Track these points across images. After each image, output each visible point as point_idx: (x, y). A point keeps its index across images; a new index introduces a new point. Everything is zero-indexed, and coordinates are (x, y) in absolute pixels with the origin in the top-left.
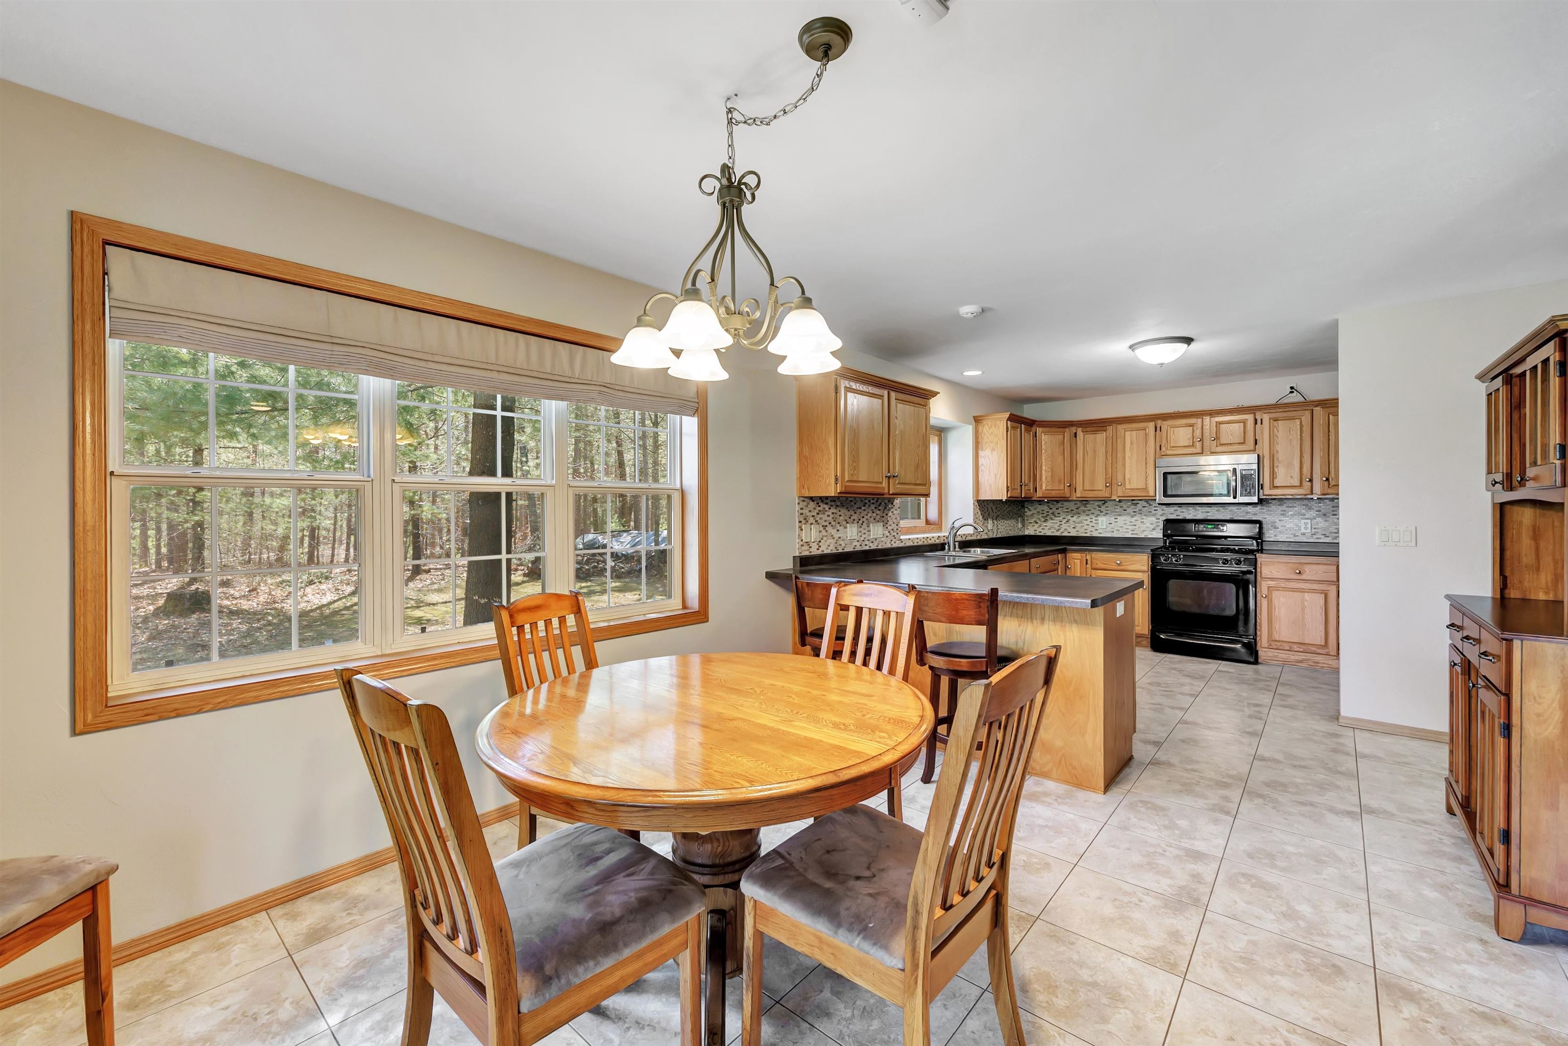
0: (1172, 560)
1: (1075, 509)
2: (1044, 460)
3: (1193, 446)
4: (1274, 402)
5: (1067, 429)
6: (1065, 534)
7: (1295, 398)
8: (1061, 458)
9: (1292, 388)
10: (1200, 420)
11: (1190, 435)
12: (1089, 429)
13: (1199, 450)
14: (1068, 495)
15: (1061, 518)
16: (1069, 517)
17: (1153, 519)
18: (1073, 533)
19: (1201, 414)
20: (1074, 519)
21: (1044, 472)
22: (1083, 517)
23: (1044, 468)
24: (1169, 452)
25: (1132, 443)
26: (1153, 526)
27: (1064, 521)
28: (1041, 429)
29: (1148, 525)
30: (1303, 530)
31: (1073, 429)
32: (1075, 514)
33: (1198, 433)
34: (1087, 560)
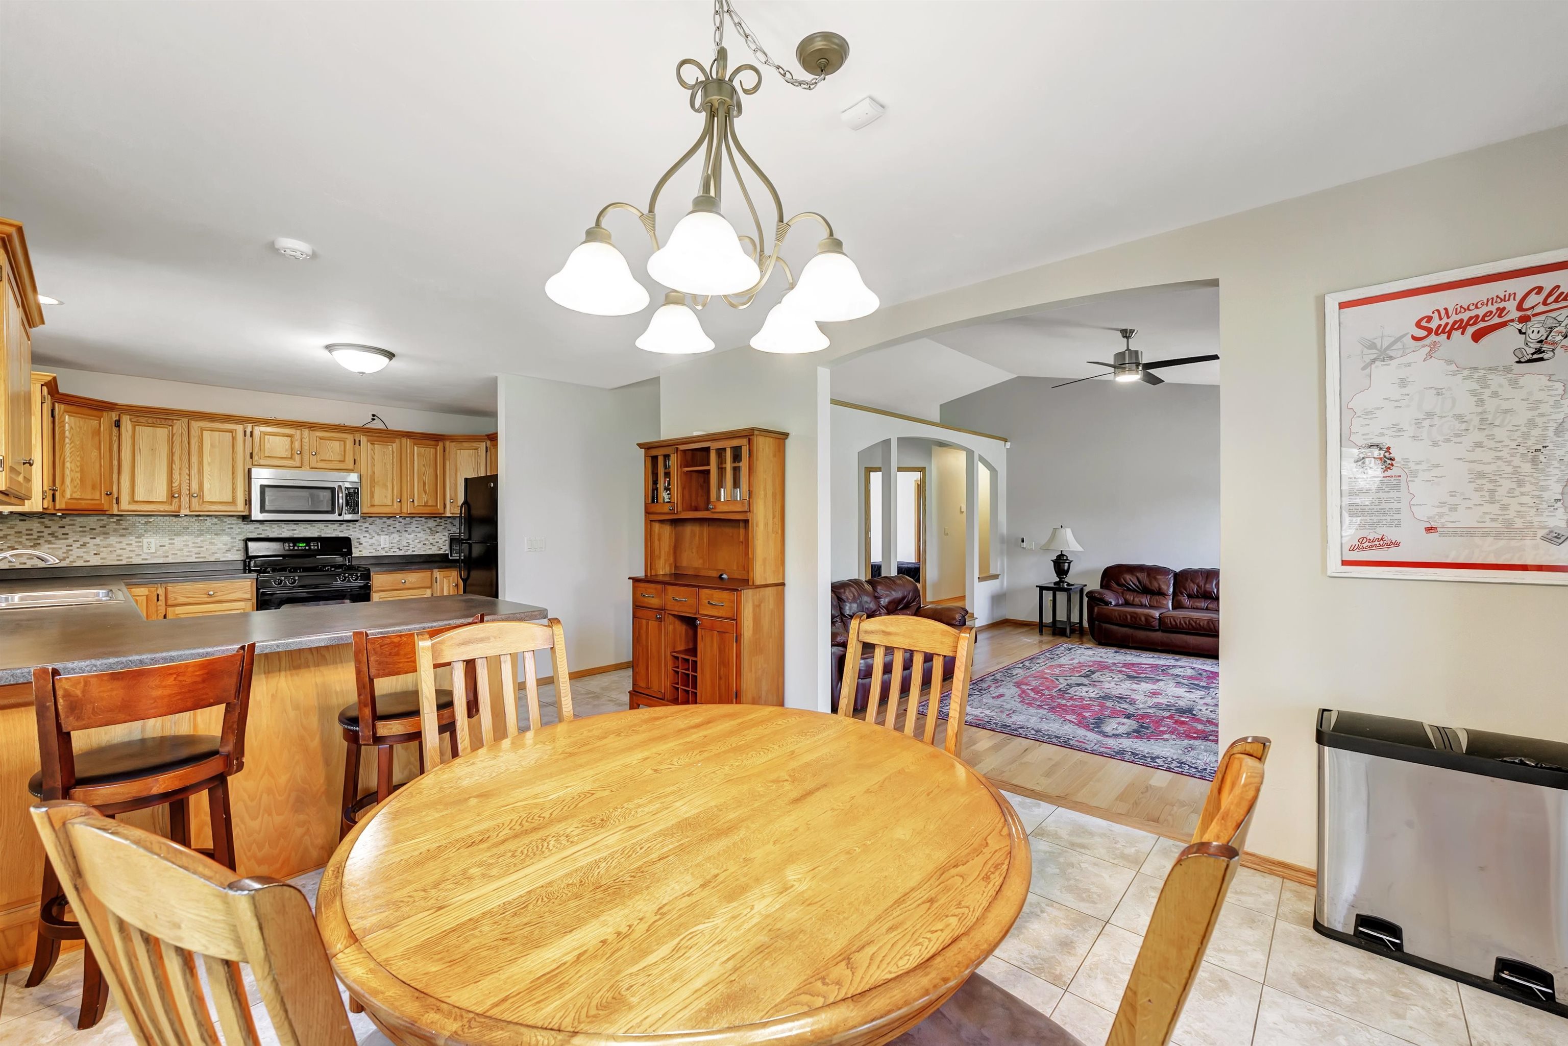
0: (285, 582)
1: (97, 527)
2: (68, 453)
3: (291, 458)
4: (360, 425)
5: (105, 414)
6: (80, 563)
7: (377, 425)
8: (95, 453)
9: (374, 415)
10: (298, 432)
11: (288, 446)
12: (142, 420)
13: (298, 464)
14: (106, 508)
15: (70, 541)
16: (87, 539)
17: (226, 538)
18: (95, 561)
19: (301, 426)
20: (98, 541)
21: (67, 472)
22: (113, 540)
23: (68, 465)
24: (262, 462)
25: (212, 446)
26: (227, 547)
27: (78, 544)
28: (63, 406)
29: (220, 545)
30: (383, 546)
31: (114, 416)
32: (99, 535)
33: (297, 445)
34: (158, 595)
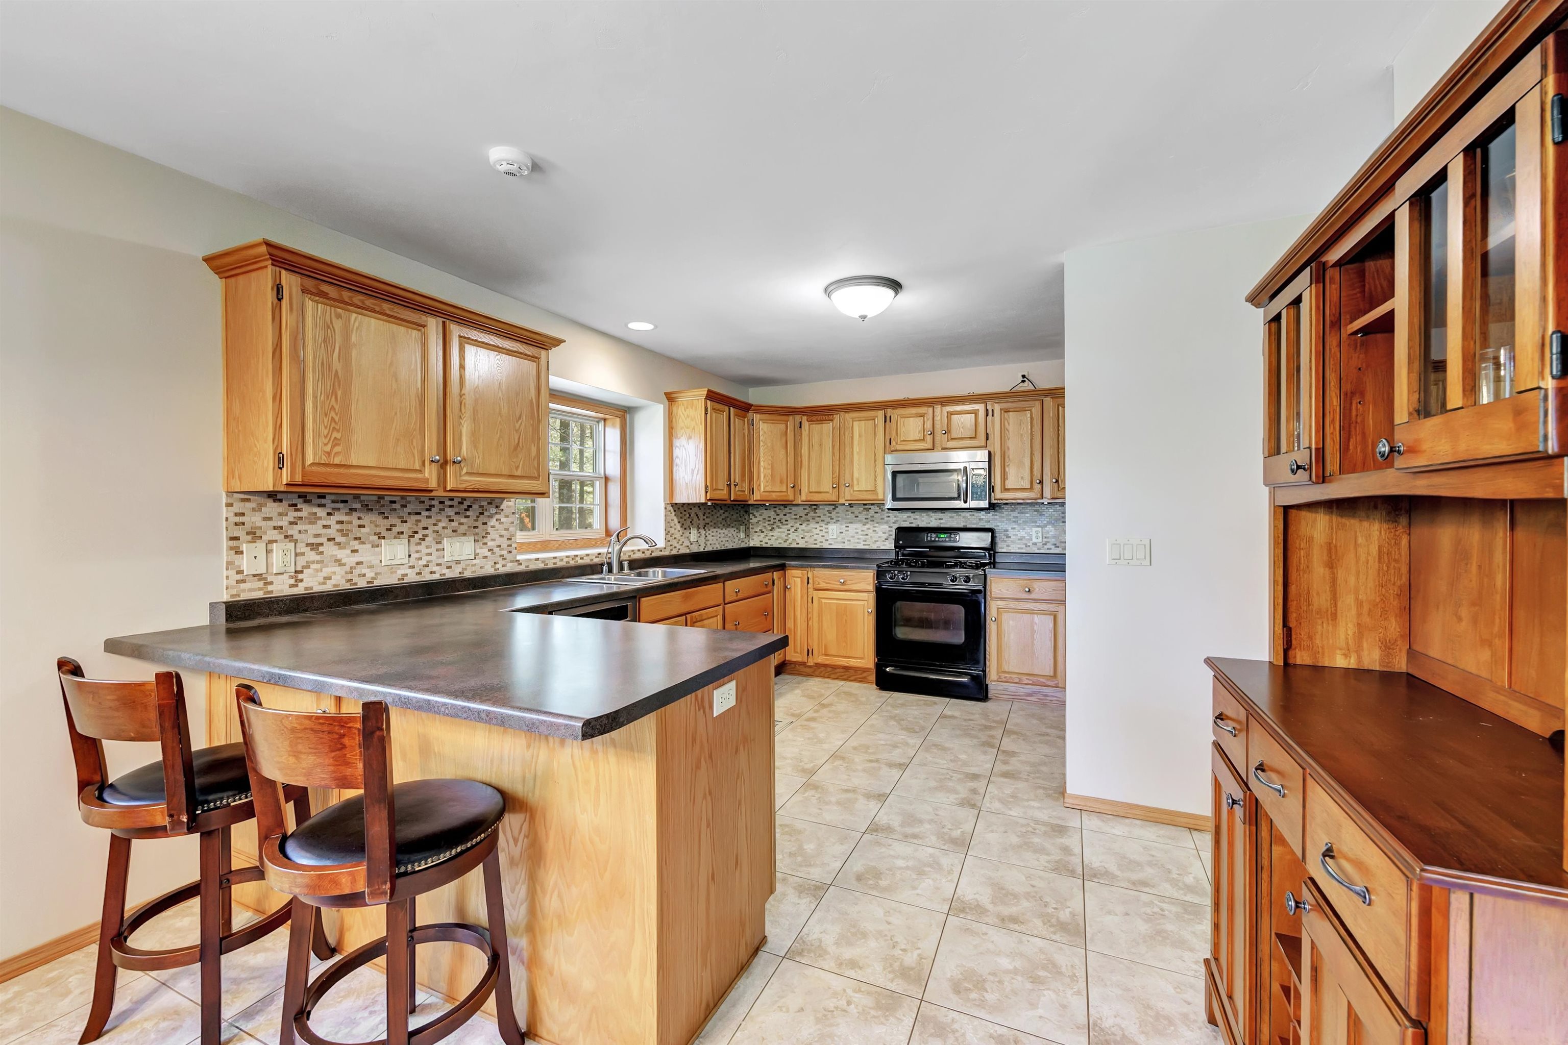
0: (898, 578)
1: (803, 515)
2: (762, 455)
3: (924, 440)
5: (791, 417)
6: (794, 545)
7: (1026, 387)
8: (783, 452)
9: (1023, 376)
10: (930, 410)
11: (920, 428)
12: (814, 418)
13: (930, 446)
14: (791, 498)
15: (789, 526)
16: (797, 525)
17: (886, 527)
18: (802, 545)
19: (932, 403)
20: (803, 527)
21: (762, 469)
22: (813, 525)
23: (762, 464)
24: (899, 448)
25: (860, 436)
26: (885, 536)
27: (792, 530)
28: (758, 416)
29: (880, 534)
30: (1037, 540)
31: (798, 418)
32: (804, 521)
33: (929, 425)
34: (808, 578)
